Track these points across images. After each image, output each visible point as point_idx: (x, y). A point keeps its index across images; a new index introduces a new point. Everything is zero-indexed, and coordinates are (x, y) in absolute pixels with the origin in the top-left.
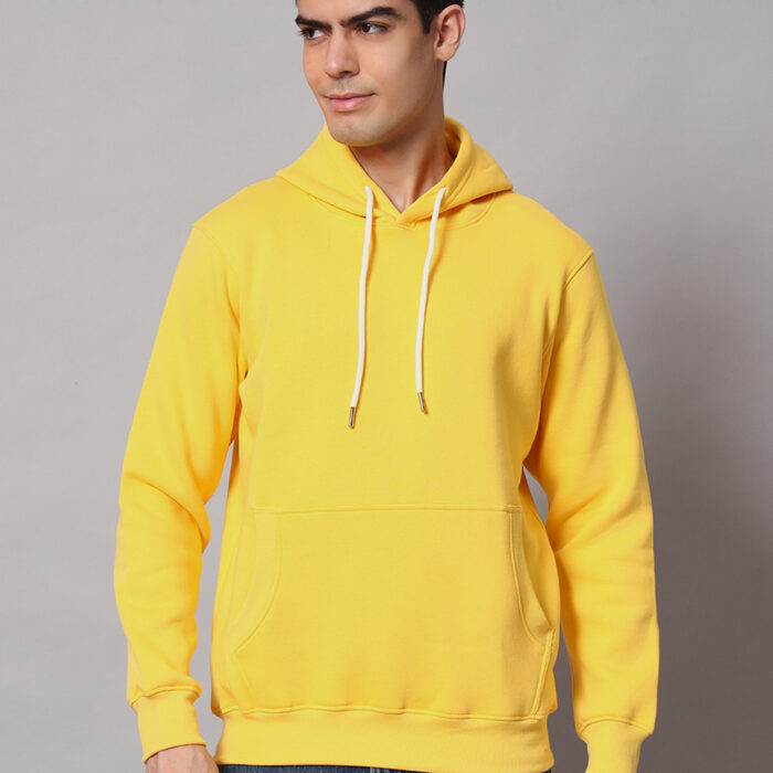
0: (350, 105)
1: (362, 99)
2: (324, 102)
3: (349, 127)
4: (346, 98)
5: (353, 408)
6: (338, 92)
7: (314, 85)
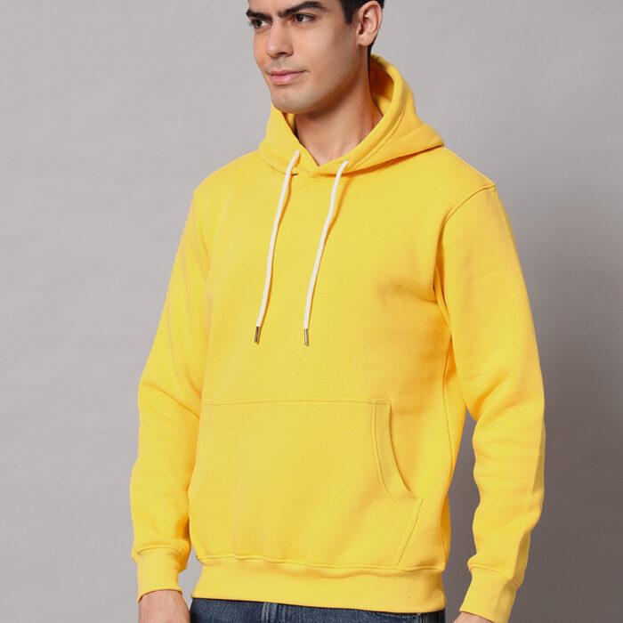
0: (286, 79)
1: (295, 75)
2: (268, 77)
3: (286, 97)
4: (283, 74)
5: (258, 328)
6: (276, 69)
7: (261, 64)
